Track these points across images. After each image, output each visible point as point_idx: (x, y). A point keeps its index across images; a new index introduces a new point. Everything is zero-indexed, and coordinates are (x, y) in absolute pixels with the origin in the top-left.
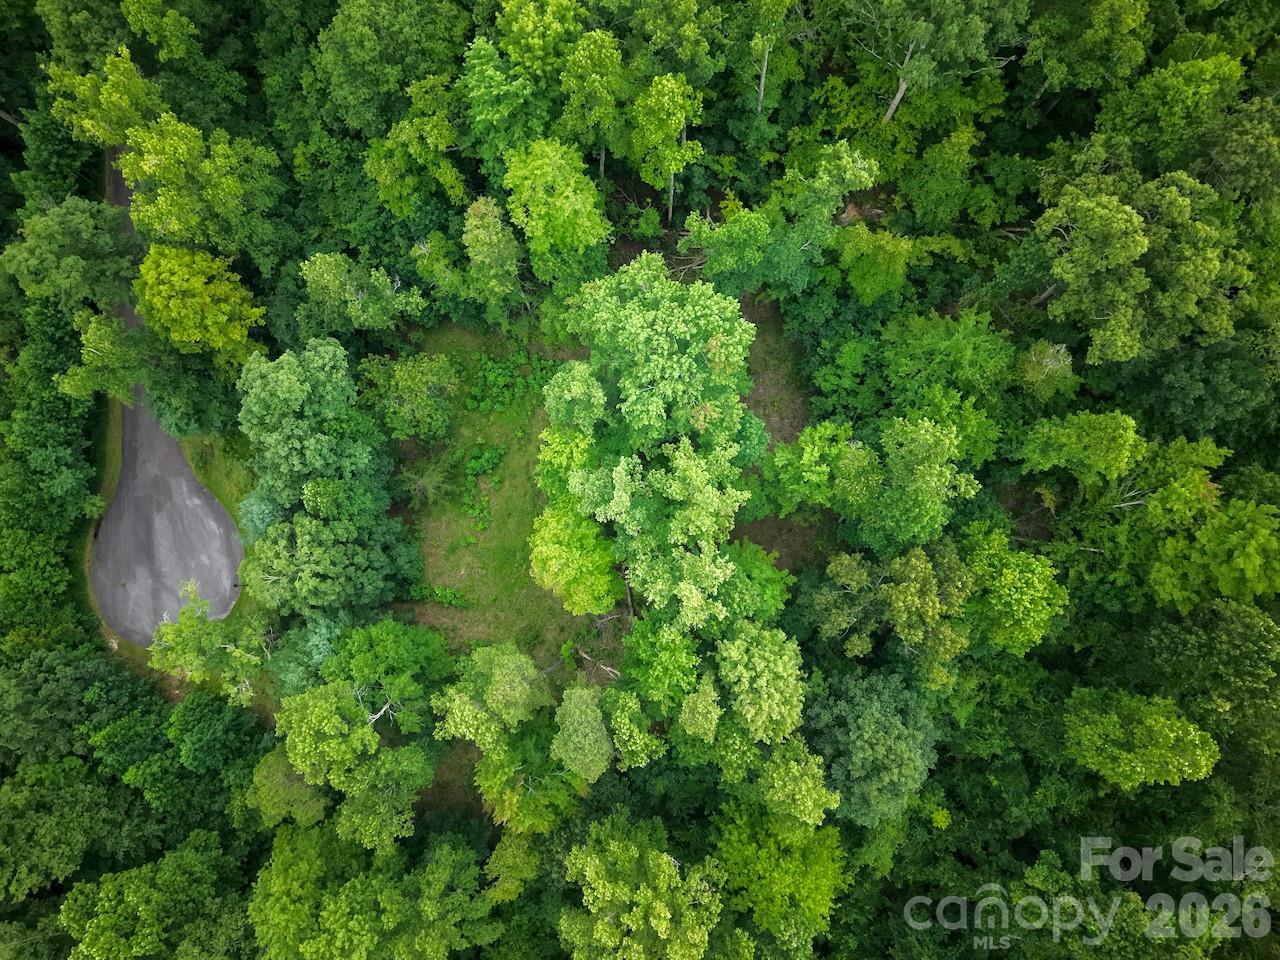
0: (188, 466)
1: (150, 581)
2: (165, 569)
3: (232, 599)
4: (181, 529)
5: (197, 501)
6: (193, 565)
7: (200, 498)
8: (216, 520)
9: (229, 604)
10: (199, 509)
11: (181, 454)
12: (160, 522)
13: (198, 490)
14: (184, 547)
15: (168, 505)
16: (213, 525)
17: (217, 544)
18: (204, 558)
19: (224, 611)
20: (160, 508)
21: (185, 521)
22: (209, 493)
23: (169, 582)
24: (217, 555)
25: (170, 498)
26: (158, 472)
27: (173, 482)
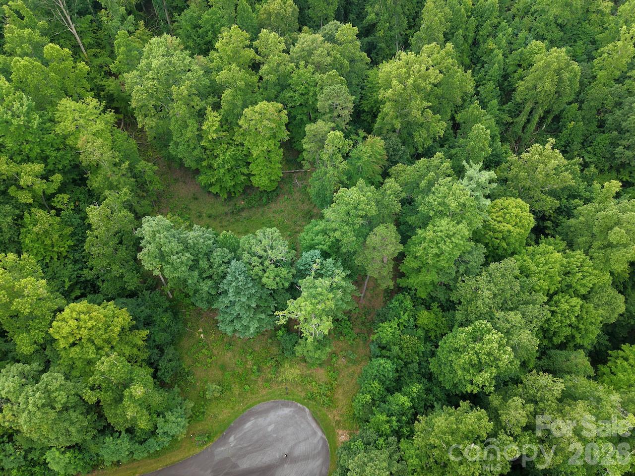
0: (207, 449)
1: (286, 466)
2: (278, 456)
3: (296, 406)
4: (250, 448)
5: (232, 439)
6: (275, 435)
7: (229, 437)
8: (245, 423)
9: (300, 408)
10: (238, 436)
11: (198, 455)
12: (245, 464)
13: (224, 438)
14: (261, 443)
15: (233, 460)
16: (248, 425)
17: (261, 421)
18: (270, 429)
19: (304, 410)
20: (235, 466)
21: (245, 445)
22: (227, 429)
23: (286, 451)
24: (268, 419)
25: (228, 459)
26: (209, 471)
27: (217, 458)
